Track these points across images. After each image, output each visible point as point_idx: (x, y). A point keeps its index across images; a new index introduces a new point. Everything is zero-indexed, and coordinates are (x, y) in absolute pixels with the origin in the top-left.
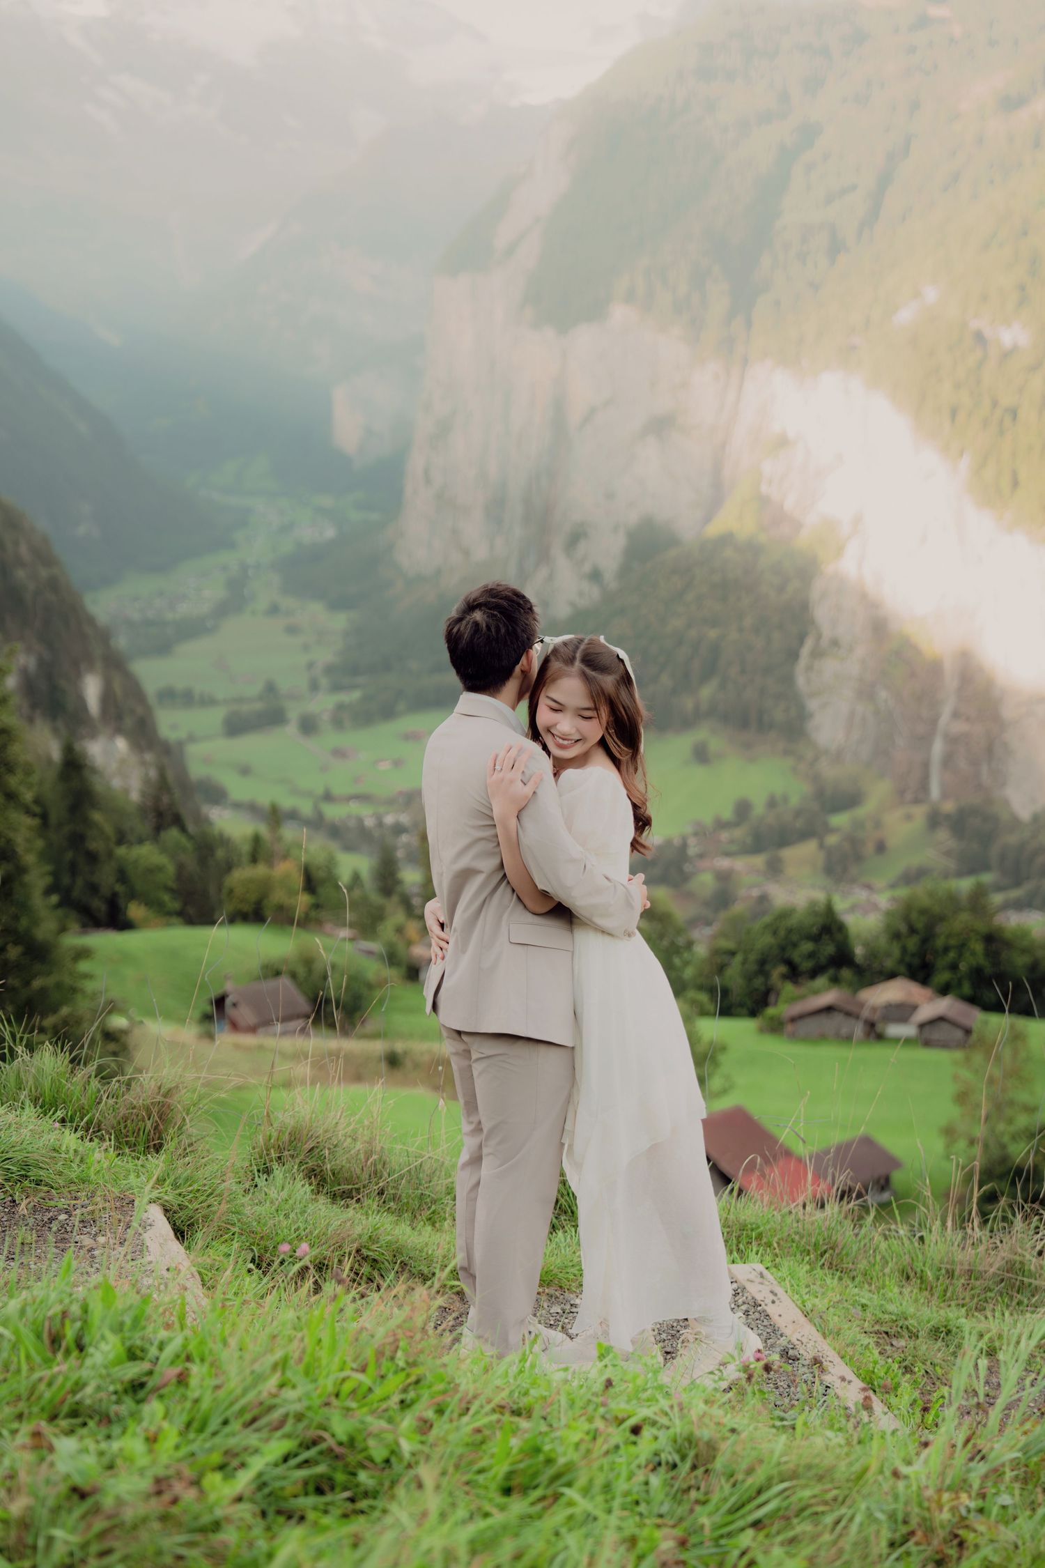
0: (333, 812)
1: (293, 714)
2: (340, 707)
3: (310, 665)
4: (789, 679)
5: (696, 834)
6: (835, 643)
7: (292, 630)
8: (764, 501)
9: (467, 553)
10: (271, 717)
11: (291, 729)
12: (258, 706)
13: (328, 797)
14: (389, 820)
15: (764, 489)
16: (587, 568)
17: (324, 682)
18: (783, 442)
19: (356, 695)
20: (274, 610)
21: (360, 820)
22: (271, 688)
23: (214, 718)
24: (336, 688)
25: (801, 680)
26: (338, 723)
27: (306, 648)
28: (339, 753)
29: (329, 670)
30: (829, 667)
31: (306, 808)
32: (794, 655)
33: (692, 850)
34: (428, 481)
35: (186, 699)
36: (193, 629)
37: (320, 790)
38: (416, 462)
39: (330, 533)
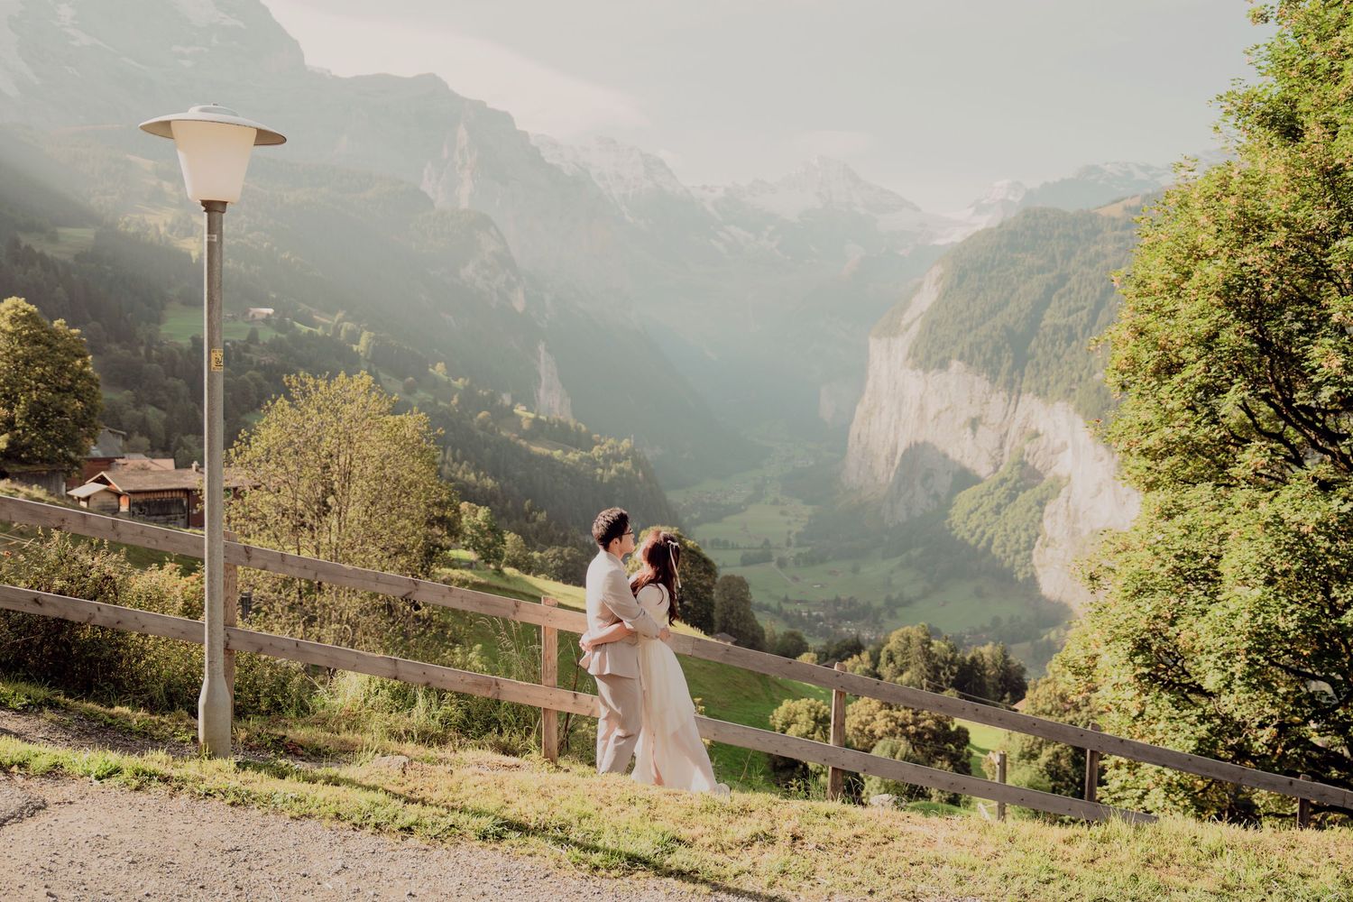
0: (787, 608)
1: (775, 558)
2: (799, 555)
3: (789, 533)
4: (1030, 556)
5: (970, 634)
6: (1053, 540)
7: (783, 513)
8: (1024, 464)
9: (876, 479)
10: (765, 558)
11: (773, 565)
12: (759, 551)
13: (786, 600)
14: (814, 614)
15: (1025, 458)
16: (932, 492)
17: (794, 541)
18: (1037, 435)
19: (809, 548)
20: (776, 502)
21: (800, 612)
22: (767, 542)
23: (738, 555)
24: (800, 545)
25: (1035, 560)
26: (797, 563)
27: (789, 523)
28: (795, 579)
29: (798, 535)
30: (1049, 551)
31: (774, 604)
32: (1030, 546)
33: (965, 641)
34: (859, 441)
35: (725, 545)
36: (735, 510)
37: (783, 596)
38: (854, 430)
39: (811, 463)
